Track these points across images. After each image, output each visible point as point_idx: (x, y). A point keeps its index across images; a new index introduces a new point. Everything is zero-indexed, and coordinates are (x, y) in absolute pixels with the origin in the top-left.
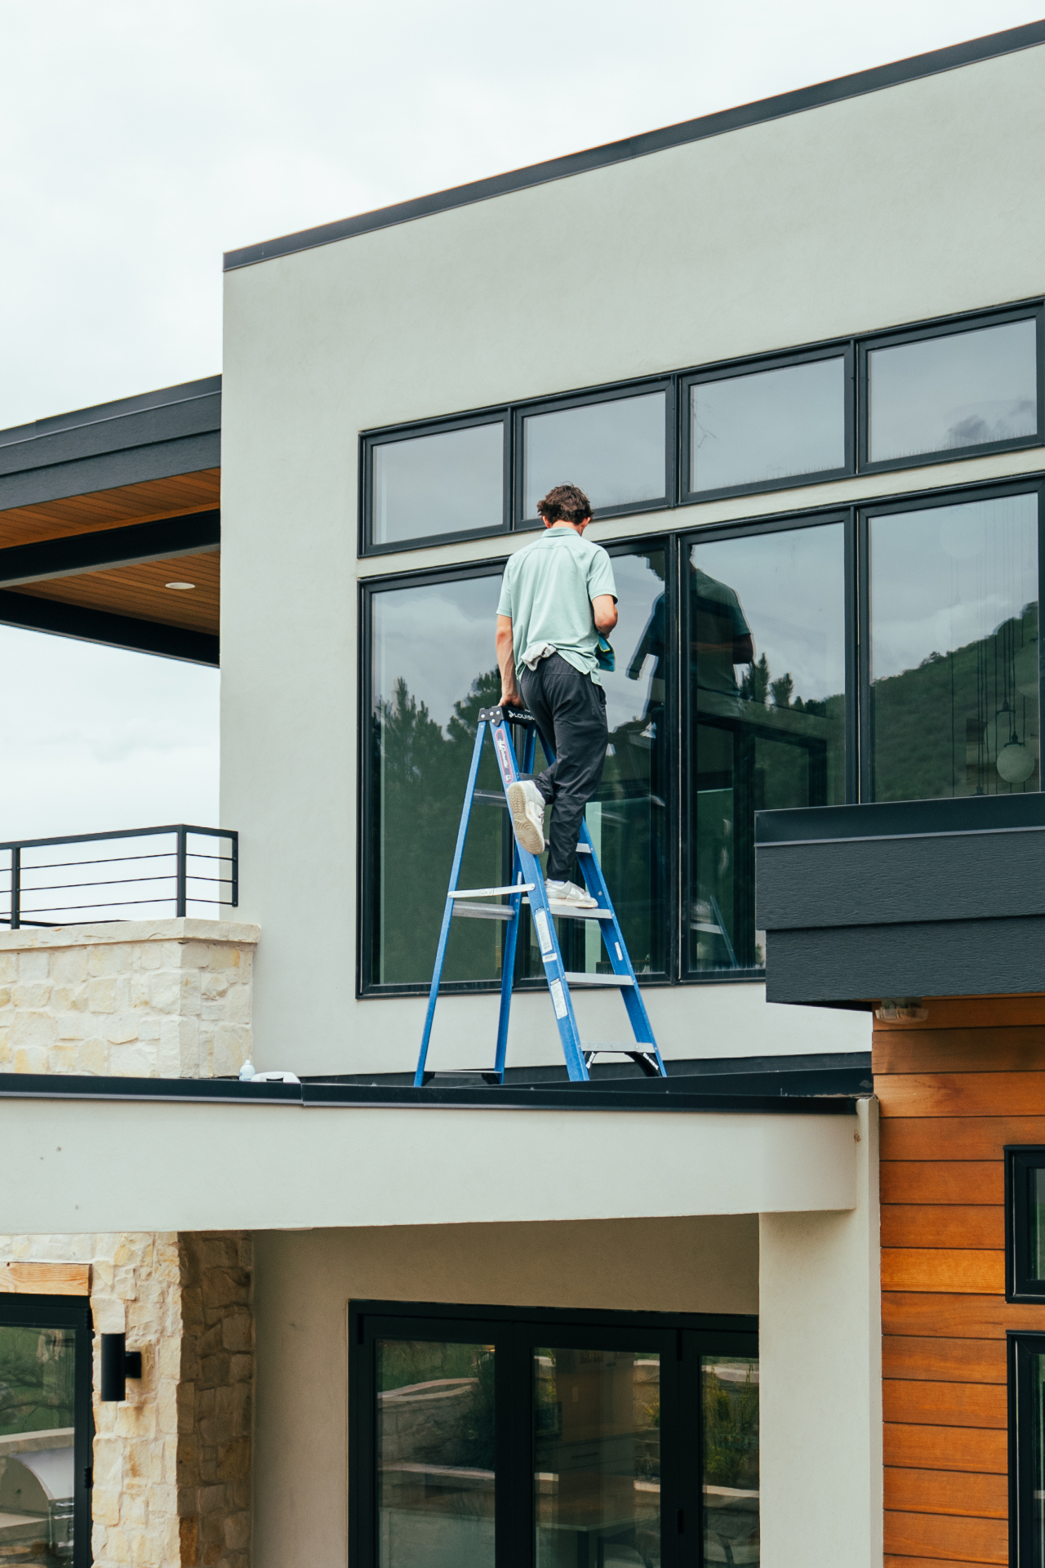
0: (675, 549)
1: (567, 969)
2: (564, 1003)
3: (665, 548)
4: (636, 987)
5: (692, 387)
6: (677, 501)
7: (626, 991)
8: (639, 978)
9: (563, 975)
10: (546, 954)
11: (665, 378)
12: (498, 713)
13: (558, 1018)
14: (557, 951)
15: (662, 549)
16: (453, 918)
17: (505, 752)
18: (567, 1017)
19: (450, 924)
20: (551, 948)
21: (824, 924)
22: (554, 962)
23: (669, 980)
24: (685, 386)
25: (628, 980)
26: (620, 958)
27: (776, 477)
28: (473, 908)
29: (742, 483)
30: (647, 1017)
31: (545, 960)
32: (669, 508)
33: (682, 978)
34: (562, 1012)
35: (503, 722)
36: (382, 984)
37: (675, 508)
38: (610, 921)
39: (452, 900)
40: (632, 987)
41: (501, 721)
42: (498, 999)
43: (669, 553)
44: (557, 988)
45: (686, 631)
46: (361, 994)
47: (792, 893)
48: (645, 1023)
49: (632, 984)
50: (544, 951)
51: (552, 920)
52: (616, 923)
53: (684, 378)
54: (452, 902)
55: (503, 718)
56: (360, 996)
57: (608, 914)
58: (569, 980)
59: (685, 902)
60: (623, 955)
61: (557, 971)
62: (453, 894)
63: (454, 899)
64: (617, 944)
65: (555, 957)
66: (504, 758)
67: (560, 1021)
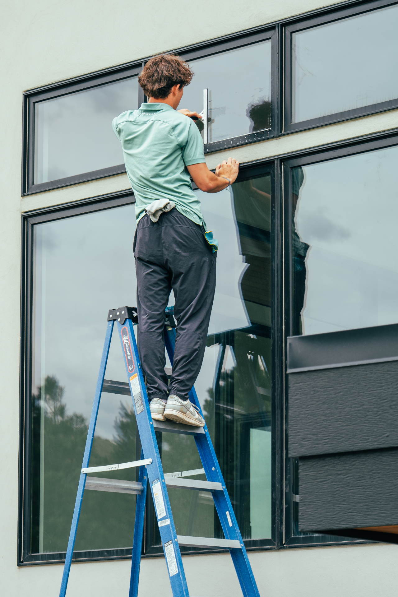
0: (279, 171)
1: (179, 533)
2: (175, 563)
3: (271, 172)
4: (244, 550)
5: (293, 34)
6: (281, 131)
7: (235, 553)
8: (247, 544)
9: (175, 537)
10: (161, 519)
11: (270, 28)
12: (123, 312)
13: (171, 576)
14: (170, 517)
15: (268, 174)
16: (85, 492)
17: (129, 346)
18: (178, 575)
19: (82, 496)
20: (165, 514)
21: (355, 449)
22: (167, 526)
23: (274, 545)
24: (288, 34)
25: (236, 544)
26: (231, 525)
27: (364, 105)
28: (105, 483)
29: (336, 112)
30: (253, 576)
31: (160, 524)
32: (274, 137)
33: (286, 543)
34: (174, 570)
35: (128, 320)
36: (41, 553)
37: (278, 137)
38: (221, 492)
39: (85, 475)
40: (240, 550)
41: (126, 319)
42: (129, 564)
43: (274, 176)
44: (170, 550)
45: (288, 241)
46: (22, 562)
47: (324, 418)
48: (251, 582)
49: (240, 547)
50: (159, 517)
51: (166, 490)
52: (226, 494)
53: (287, 27)
54: (84, 477)
55: (127, 317)
56: (20, 563)
57: (218, 486)
58: (180, 542)
59: (289, 476)
60: (232, 522)
61: (170, 535)
62: (85, 470)
63: (87, 475)
64: (227, 513)
65: (168, 522)
66: (128, 351)
67: (173, 579)
